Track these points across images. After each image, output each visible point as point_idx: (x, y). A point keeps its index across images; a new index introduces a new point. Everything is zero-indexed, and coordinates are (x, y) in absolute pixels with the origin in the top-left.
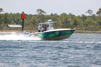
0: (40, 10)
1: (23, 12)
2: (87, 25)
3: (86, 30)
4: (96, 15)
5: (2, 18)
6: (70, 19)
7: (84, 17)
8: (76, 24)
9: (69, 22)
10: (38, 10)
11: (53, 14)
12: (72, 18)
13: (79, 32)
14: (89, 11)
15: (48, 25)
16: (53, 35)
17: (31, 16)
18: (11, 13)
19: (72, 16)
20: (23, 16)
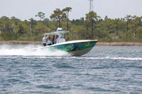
2: (37, 34)
4: (50, 19)
6: (13, 25)
7: (33, 23)
8: (21, 31)
9: (12, 29)
12: (16, 24)
14: (40, 14)
15: (57, 36)
19: (16, 21)
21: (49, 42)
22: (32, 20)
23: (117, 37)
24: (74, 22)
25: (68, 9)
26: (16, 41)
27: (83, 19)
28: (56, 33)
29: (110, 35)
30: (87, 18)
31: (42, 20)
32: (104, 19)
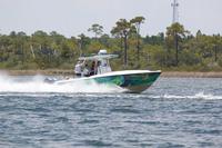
4: (110, 35)
6: (53, 45)
7: (84, 41)
8: (66, 55)
9: (51, 51)
11: (17, 33)
12: (58, 43)
14: (95, 27)
21: (86, 71)
22: (83, 36)
23: (216, 64)
24: (147, 39)
25: (139, 20)
26: (58, 71)
27: (162, 34)
28: (98, 57)
29: (205, 61)
30: (168, 34)
31: (99, 36)
32: (195, 35)
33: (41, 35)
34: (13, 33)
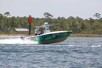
0: (48, 13)
1: (30, 16)
2: (94, 29)
3: (93, 33)
5: (9, 22)
6: (77, 23)
8: (83, 27)
9: (76, 26)
10: (45, 14)
12: (79, 22)
13: (86, 36)
14: (97, 15)
16: (50, 38)
17: (38, 19)
18: (18, 17)
19: (79, 20)
20: (30, 19)
22: (91, 19)
31: (98, 19)
33: (72, 18)
34: (59, 17)
